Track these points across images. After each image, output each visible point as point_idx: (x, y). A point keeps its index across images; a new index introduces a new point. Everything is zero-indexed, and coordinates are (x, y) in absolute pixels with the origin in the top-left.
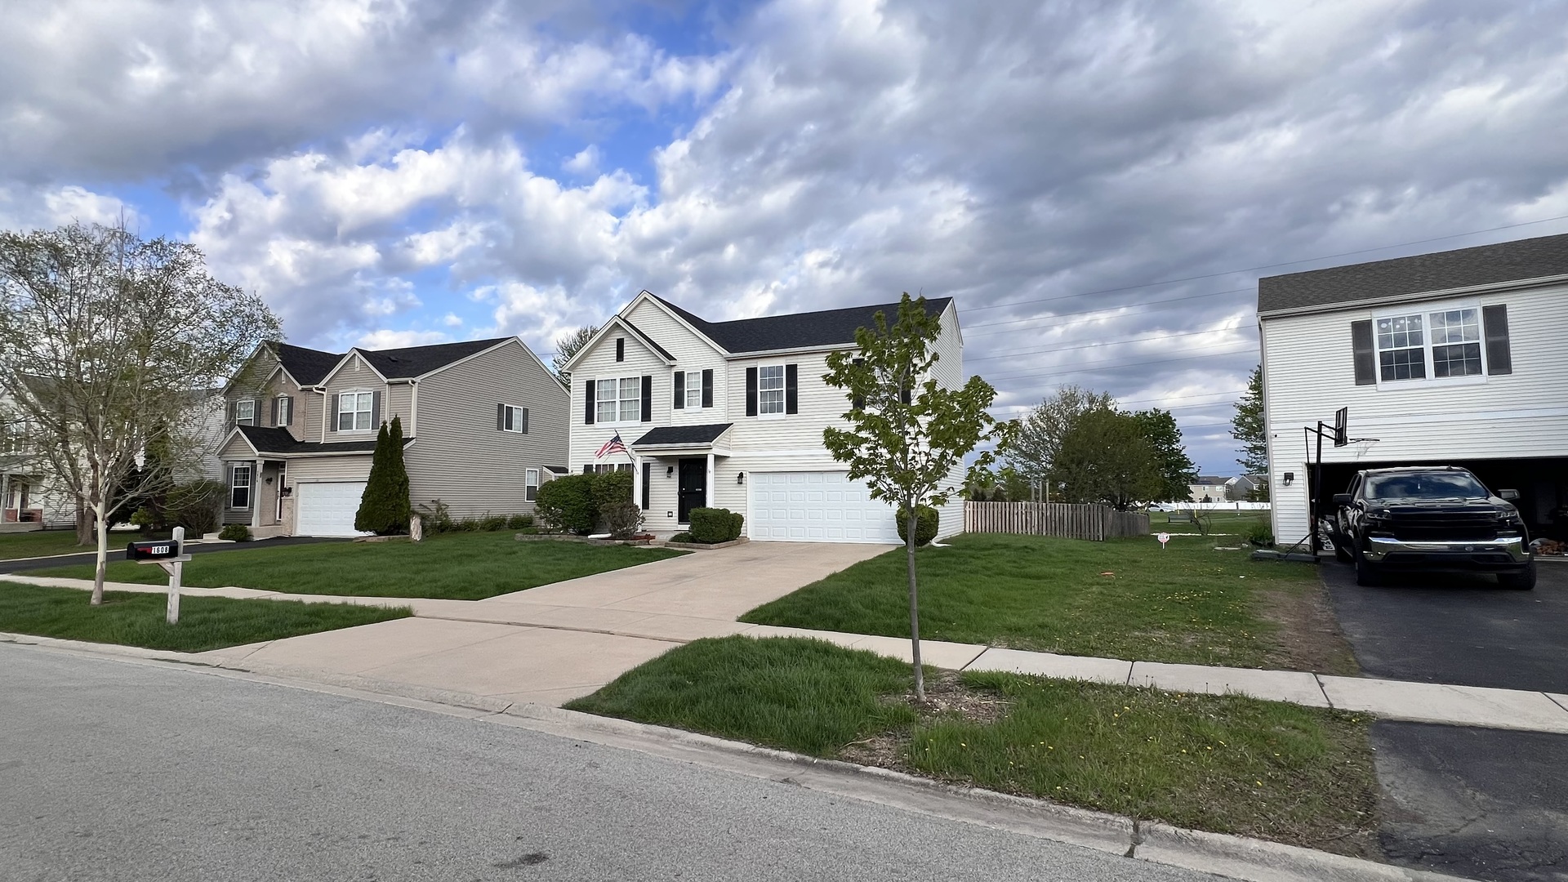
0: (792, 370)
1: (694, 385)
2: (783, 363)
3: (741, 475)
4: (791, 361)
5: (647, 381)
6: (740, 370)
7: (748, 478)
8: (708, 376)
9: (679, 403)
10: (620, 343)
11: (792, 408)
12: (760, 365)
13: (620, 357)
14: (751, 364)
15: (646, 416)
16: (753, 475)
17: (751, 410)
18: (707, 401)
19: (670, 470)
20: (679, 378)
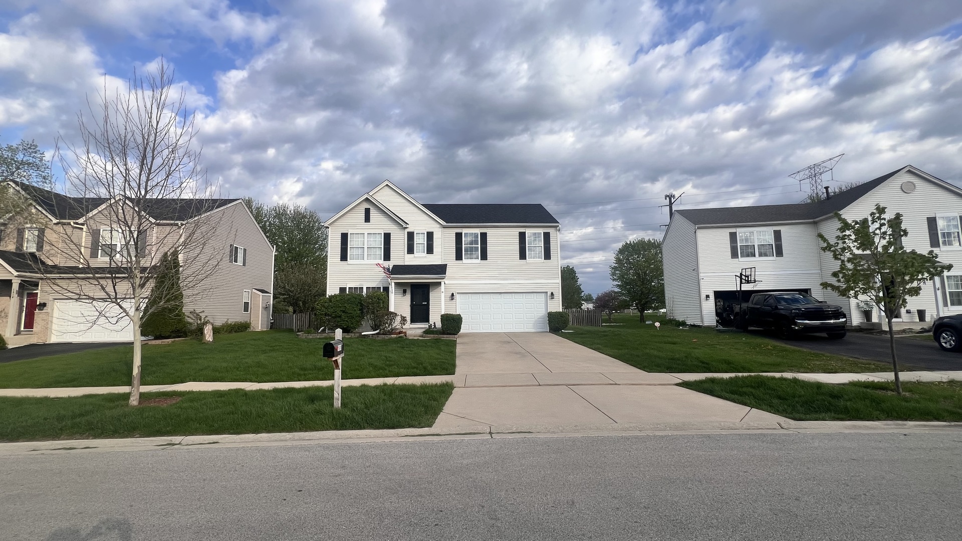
0: (484, 236)
1: (420, 241)
2: (478, 231)
3: (453, 295)
4: (484, 230)
5: (387, 237)
6: (451, 234)
7: (457, 297)
8: (430, 236)
9: (411, 250)
10: (367, 212)
11: (484, 256)
12: (464, 231)
13: (367, 219)
14: (459, 230)
15: (387, 257)
16: (459, 295)
17: (459, 257)
18: (430, 250)
19: (405, 292)
20: (411, 236)
